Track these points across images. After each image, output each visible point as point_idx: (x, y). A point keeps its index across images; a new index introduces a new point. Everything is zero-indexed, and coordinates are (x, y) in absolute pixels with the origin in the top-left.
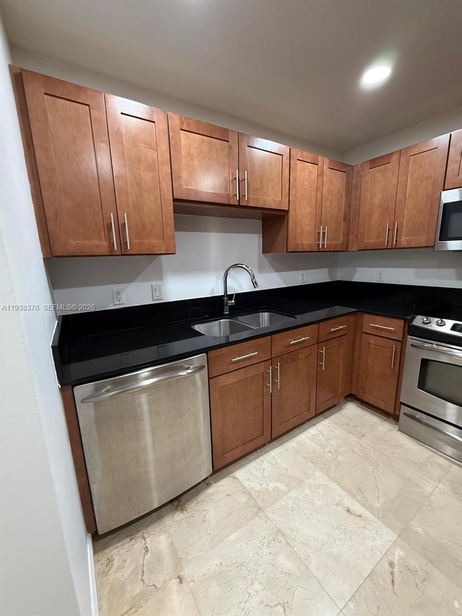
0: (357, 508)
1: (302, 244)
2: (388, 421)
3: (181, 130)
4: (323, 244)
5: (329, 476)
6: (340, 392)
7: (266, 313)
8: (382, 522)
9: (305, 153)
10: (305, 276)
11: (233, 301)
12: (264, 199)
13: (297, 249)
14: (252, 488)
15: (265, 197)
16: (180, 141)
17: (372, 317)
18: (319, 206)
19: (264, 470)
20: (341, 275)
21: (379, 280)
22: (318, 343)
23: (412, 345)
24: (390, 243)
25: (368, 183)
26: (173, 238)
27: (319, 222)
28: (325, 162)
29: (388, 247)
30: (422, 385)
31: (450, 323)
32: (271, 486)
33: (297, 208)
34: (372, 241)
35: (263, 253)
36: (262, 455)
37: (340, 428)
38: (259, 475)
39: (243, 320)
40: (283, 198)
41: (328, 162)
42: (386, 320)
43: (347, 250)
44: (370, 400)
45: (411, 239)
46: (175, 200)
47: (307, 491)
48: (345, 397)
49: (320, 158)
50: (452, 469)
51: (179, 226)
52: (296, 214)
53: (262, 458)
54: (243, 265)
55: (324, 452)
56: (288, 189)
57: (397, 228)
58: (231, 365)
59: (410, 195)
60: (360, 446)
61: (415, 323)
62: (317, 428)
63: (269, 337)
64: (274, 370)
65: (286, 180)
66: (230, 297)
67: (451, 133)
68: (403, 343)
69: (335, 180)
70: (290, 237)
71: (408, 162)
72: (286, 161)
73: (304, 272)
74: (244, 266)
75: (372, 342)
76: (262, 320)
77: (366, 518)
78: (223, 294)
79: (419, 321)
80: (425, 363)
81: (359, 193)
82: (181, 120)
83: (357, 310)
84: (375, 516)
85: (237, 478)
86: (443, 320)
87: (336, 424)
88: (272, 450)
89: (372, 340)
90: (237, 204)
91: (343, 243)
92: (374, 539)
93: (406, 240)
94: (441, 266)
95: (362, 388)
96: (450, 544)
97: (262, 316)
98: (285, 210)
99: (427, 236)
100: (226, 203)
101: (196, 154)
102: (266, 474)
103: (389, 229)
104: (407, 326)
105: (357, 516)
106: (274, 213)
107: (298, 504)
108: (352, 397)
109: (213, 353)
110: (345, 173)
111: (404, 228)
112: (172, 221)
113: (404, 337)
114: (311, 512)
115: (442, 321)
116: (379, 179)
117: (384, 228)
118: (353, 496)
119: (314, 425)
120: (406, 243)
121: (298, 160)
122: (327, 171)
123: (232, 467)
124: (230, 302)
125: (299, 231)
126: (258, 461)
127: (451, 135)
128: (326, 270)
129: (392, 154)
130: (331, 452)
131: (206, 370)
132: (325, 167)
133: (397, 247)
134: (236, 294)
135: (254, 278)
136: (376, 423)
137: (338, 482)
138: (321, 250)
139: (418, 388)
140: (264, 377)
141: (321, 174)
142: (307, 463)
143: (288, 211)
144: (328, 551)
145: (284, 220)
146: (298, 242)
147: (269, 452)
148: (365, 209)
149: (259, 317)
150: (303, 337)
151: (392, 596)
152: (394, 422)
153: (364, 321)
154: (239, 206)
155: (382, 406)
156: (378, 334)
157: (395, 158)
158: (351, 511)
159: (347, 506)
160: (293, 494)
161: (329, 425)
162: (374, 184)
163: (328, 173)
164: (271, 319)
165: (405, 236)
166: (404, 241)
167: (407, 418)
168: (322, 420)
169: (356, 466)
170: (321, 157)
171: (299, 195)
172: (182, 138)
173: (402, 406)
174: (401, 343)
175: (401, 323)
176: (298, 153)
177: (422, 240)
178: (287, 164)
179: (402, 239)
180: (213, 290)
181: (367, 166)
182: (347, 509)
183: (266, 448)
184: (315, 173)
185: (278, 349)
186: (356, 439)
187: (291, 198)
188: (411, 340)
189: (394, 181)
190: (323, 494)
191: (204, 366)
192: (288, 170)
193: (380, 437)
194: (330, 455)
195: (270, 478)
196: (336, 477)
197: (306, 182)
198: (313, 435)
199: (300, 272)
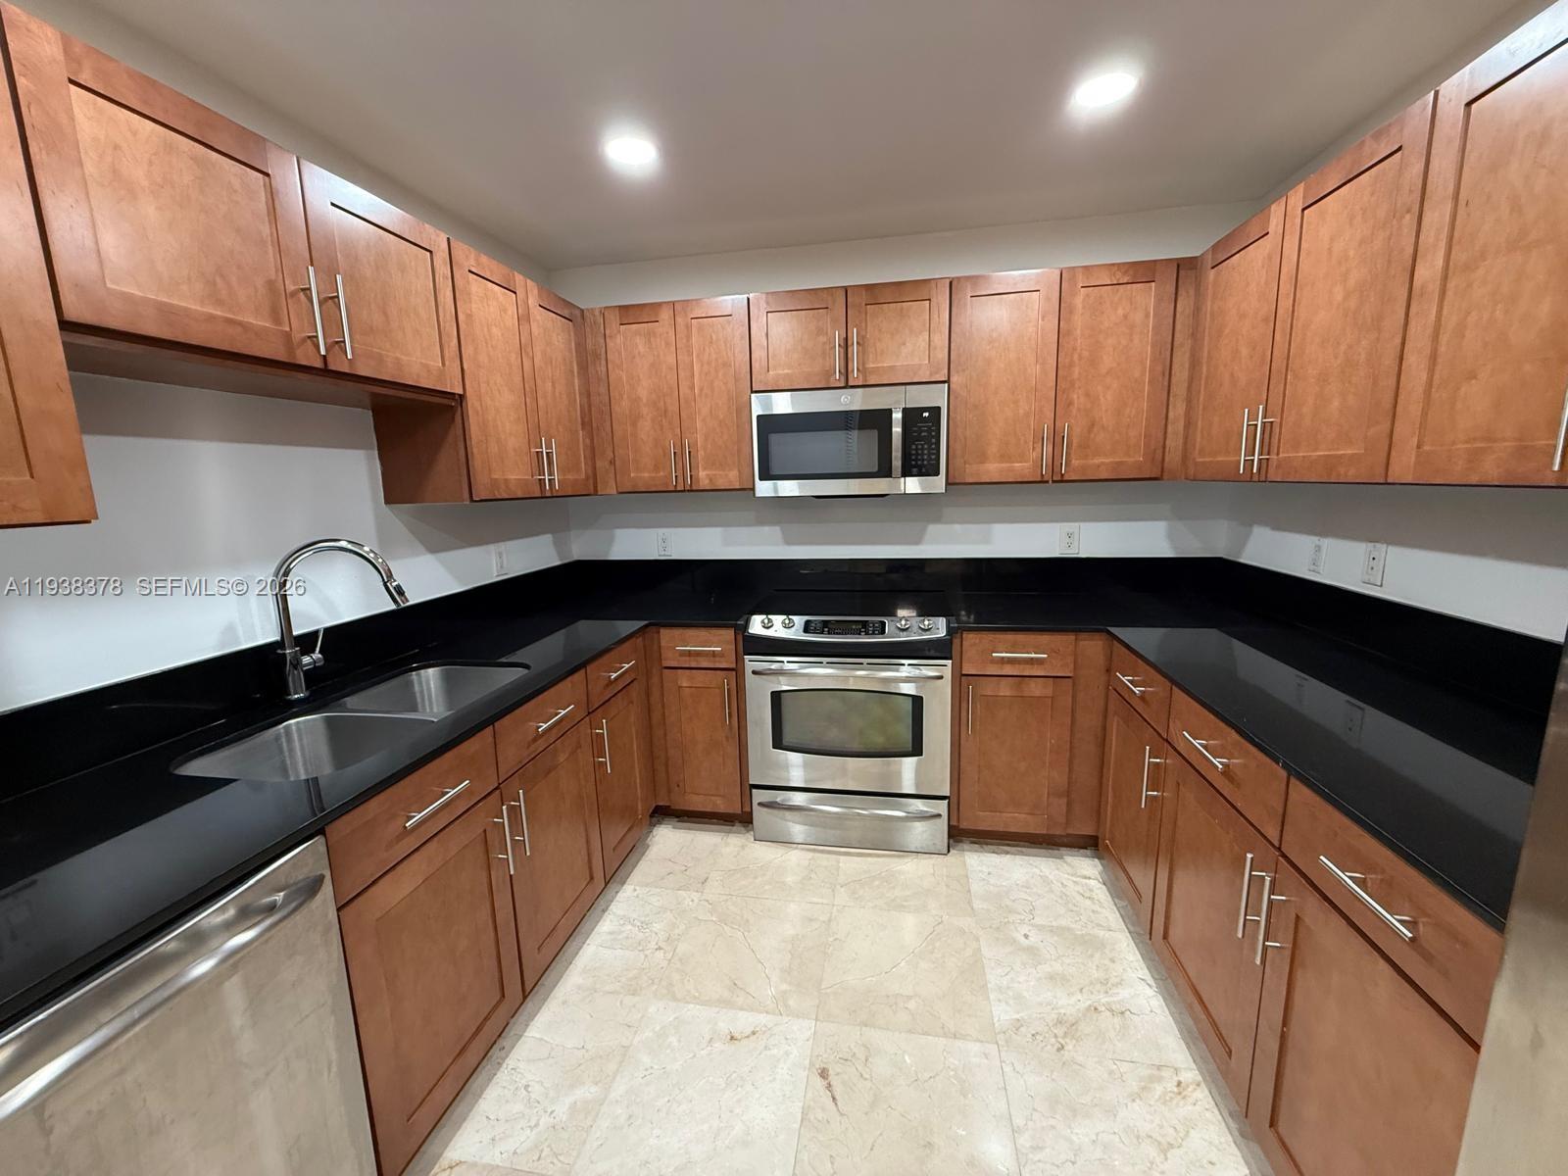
0: (744, 1021)
1: (506, 481)
2: (735, 833)
3: (71, 81)
4: (552, 481)
5: (675, 999)
6: (640, 812)
7: (431, 671)
8: (788, 1015)
9: (484, 259)
10: (504, 556)
11: (317, 655)
12: (397, 358)
13: (496, 493)
14: (515, 1153)
15: (398, 355)
16: (72, 119)
17: (677, 632)
18: (529, 389)
19: (526, 1087)
20: (583, 547)
21: (663, 553)
22: (589, 713)
23: (754, 672)
24: (680, 480)
25: (620, 354)
27: (535, 431)
28: (530, 291)
29: (679, 489)
30: (778, 743)
31: (799, 620)
32: (562, 1110)
33: (483, 391)
34: (646, 475)
35: (388, 501)
36: (507, 1056)
37: (658, 890)
38: (518, 1107)
39: (362, 705)
40: (447, 363)
41: (536, 292)
42: (703, 634)
43: (596, 493)
44: (697, 803)
45: (715, 475)
46: (65, 325)
47: (646, 1060)
48: (651, 816)
49: (519, 278)
50: (841, 865)
52: (481, 405)
53: (510, 1062)
54: (339, 540)
55: (646, 956)
56: (455, 341)
57: (689, 452)
58: (397, 843)
59: (701, 390)
60: (706, 903)
61: (752, 630)
62: (614, 913)
63: (489, 730)
64: (514, 812)
65: (448, 317)
66: (307, 642)
67: (751, 296)
68: (738, 671)
69: (550, 334)
70: (477, 463)
71: (688, 327)
72: (443, 269)
73: (503, 546)
74: (343, 544)
75: (685, 685)
76: (422, 692)
77: (763, 1029)
78: (276, 637)
79: (757, 625)
80: (777, 697)
81: (604, 369)
82: (66, 48)
83: (646, 622)
84: (774, 1014)
85: (460, 1163)
86: (770, 616)
87: (647, 885)
88: (527, 1026)
89: (684, 680)
90: (319, 364)
91: (587, 478)
92: (787, 1054)
93: (708, 475)
94: (761, 522)
95: (678, 786)
96: (874, 979)
97: (420, 683)
98: (454, 394)
99: (739, 471)
100: (282, 356)
101: (145, 183)
102: (536, 1089)
103: (675, 453)
104: (740, 638)
105: (748, 1037)
107: (638, 1100)
108: (663, 813)
109: (341, 828)
110: (570, 323)
111: (701, 453)
112: (64, 404)
113: (739, 661)
114: (670, 1095)
115: (789, 619)
116: (641, 348)
117: (666, 454)
118: (726, 1003)
119: (604, 911)
120: (707, 481)
121: (470, 271)
122: (538, 314)
123: (430, 1148)
124: (306, 660)
125: (494, 449)
126: (503, 1076)
127: (748, 299)
128: (547, 539)
129: (660, 304)
130: (660, 948)
131: (327, 886)
132: (533, 301)
133: (694, 488)
134: (326, 630)
135: (390, 575)
136: (716, 845)
137: (695, 998)
138: (548, 494)
139: (774, 748)
140: (487, 844)
141: (524, 318)
142: (621, 1002)
143: (462, 397)
144: (727, 1142)
145: (453, 418)
146: (496, 477)
147: (521, 1036)
148: (622, 407)
149: (410, 684)
151: (840, 1123)
152: (743, 829)
153: (663, 643)
154: (326, 372)
155: (721, 806)
156: (693, 665)
157: (665, 315)
158: (736, 1035)
159: (727, 1032)
160: (619, 1089)
161: (635, 894)
162: (634, 357)
163: (538, 317)
164: (450, 686)
165: (705, 469)
166: (704, 477)
167: (765, 809)
168: (617, 892)
169: (713, 945)
170: (521, 277)
171: (483, 358)
172: (77, 114)
173: (754, 790)
174: (734, 673)
175: (729, 634)
176: (468, 256)
177: (731, 478)
178: (446, 278)
179: (700, 474)
180: (230, 629)
181: (613, 319)
182: (729, 1037)
183: (511, 1032)
184: (512, 310)
185: (511, 755)
186: (695, 896)
187: (465, 367)
188: (752, 663)
189: (671, 360)
190: (679, 1041)
191: (322, 878)
192: (450, 294)
193: (733, 868)
194: (660, 954)
195: (552, 1094)
196: (689, 991)
197: (495, 330)
198: (611, 933)
199: (492, 547)
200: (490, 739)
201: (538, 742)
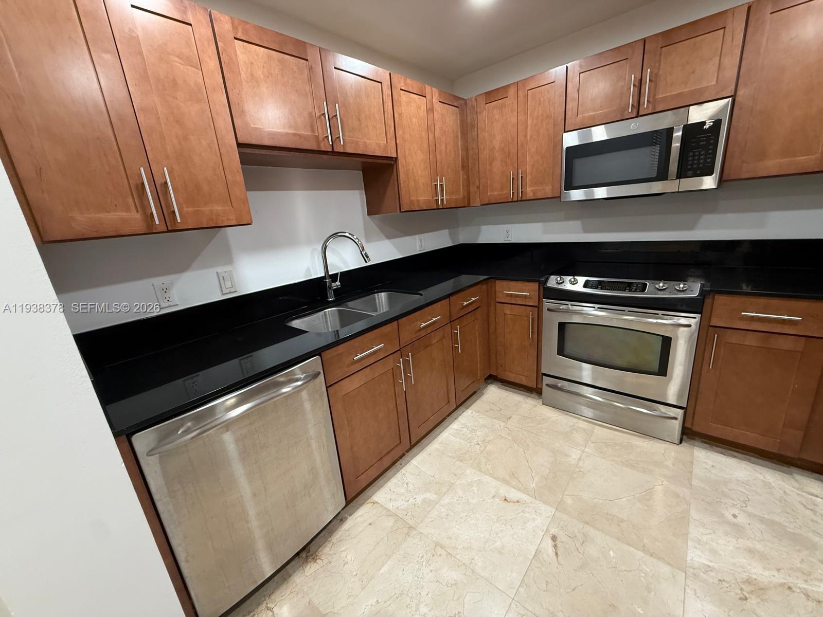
0: (514, 494)
1: (418, 201)
2: (531, 397)
3: (235, 38)
4: (442, 200)
5: (480, 471)
6: (479, 375)
7: (383, 294)
8: (540, 501)
9: (409, 81)
10: (423, 241)
11: (338, 283)
12: (365, 142)
13: (413, 208)
14: (397, 508)
15: (365, 140)
16: (236, 55)
17: (505, 283)
18: (432, 150)
19: (407, 484)
20: (465, 236)
21: (506, 239)
22: (451, 322)
23: (549, 310)
24: (515, 194)
25: (485, 121)
26: (245, 201)
27: (435, 172)
28: (433, 94)
29: (514, 200)
30: (561, 352)
31: (582, 280)
32: (419, 499)
33: (407, 153)
34: (496, 193)
35: (369, 214)
36: (402, 468)
37: (484, 416)
38: (403, 491)
39: (356, 305)
40: (389, 141)
41: (437, 94)
42: (520, 285)
43: (469, 205)
44: (512, 377)
45: (536, 190)
46: (239, 145)
47: (460, 493)
48: (485, 379)
49: (428, 88)
50: (595, 431)
51: (252, 183)
52: (406, 162)
53: (403, 471)
54: (345, 233)
55: (471, 446)
56: (393, 128)
57: (522, 177)
58: (352, 365)
59: (531, 136)
60: (507, 429)
61: (549, 285)
62: (460, 421)
63: (395, 323)
64: (406, 363)
65: (390, 116)
66: (334, 277)
67: (568, 65)
68: (539, 307)
69: (446, 117)
70: (403, 192)
71: (526, 96)
72: (387, 91)
73: (422, 236)
74: (347, 234)
75: (508, 312)
76: (379, 303)
77: (524, 502)
78: (323, 275)
79: (553, 282)
80: (562, 326)
81: (476, 133)
82: (233, 24)
83: (487, 277)
84: (532, 497)
85: (377, 503)
87: (479, 412)
88: (413, 458)
89: (507, 310)
90: (330, 149)
91: (464, 198)
92: (534, 519)
93: (532, 190)
94: (568, 218)
95: (502, 366)
96: (600, 501)
97: (378, 298)
98: (393, 158)
99: (552, 186)
100: (315, 148)
101: (262, 77)
102: (411, 487)
103: (513, 178)
104: (542, 288)
105: (514, 502)
106: (378, 161)
107: (453, 509)
108: (492, 379)
109: (328, 354)
110: (457, 109)
111: (529, 177)
112: (240, 178)
113: (540, 301)
114: (468, 513)
115: (574, 279)
116: (497, 117)
117: (508, 177)
118: (507, 483)
119: (456, 419)
120: (532, 194)
121: (401, 89)
122: (438, 106)
123: (368, 492)
124: (334, 284)
125: (412, 184)
126: (399, 475)
127: (567, 67)
128: (446, 232)
129: (509, 86)
130: (478, 444)
131: (322, 377)
132: (435, 100)
133: (523, 199)
134: (341, 273)
135: (363, 249)
136: (520, 402)
137: (490, 474)
138: (441, 207)
139: (558, 354)
140: (394, 373)
141: (430, 110)
142: (454, 463)
143: (396, 158)
144: (491, 547)
145: (393, 170)
146: (413, 199)
147: (409, 461)
148: (485, 154)
149: (375, 299)
150: (433, 317)
151: (557, 568)
152: (536, 396)
153: (497, 289)
154: (333, 153)
155: (524, 381)
156: (513, 302)
157: (512, 92)
158: (508, 499)
159: (503, 496)
160: (446, 500)
161: (472, 415)
162: (492, 123)
163: (438, 109)
164: (390, 301)
165: (531, 186)
166: (530, 192)
167: (551, 389)
168: (464, 412)
169: (506, 451)
170: (429, 87)
171: (407, 136)
172: (238, 52)
173: (544, 377)
174: (537, 308)
175: (535, 286)
176: (401, 81)
177: (547, 190)
178: (388, 95)
179: (528, 189)
180: (308, 270)
181: (482, 101)
182: (504, 498)
183: (405, 458)
184: (424, 107)
185: (407, 335)
186: (502, 424)
187: (398, 142)
188: (548, 303)
189: (514, 120)
190: (478, 491)
191: (319, 373)
192: (390, 104)
193: (526, 416)
194: (478, 447)
195: (416, 491)
196: (488, 469)
197: (414, 120)
198: (456, 430)
199: (417, 236)
200: (396, 327)
201: (422, 332)
